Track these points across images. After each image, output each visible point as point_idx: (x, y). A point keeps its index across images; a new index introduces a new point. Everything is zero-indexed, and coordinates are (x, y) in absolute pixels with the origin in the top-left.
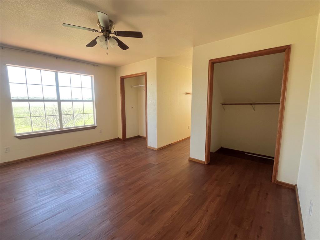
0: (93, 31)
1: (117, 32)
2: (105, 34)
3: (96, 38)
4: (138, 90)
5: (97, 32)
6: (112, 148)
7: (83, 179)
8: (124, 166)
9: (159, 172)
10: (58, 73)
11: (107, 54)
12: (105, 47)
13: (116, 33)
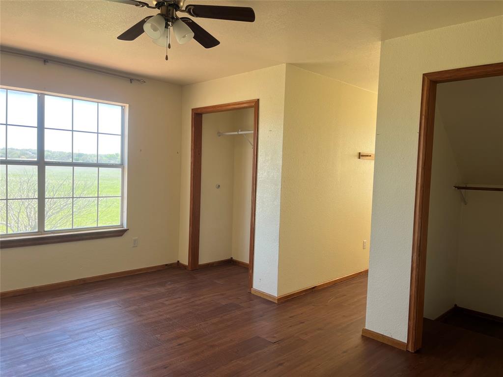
0: (137, 5)
1: (192, 7)
2: (164, 13)
3: (143, 22)
4: (236, 143)
5: (145, 7)
6: (162, 290)
7: (83, 368)
8: (191, 339)
9: (281, 364)
10: (46, 96)
11: (167, 58)
12: (164, 42)
13: (190, 9)
